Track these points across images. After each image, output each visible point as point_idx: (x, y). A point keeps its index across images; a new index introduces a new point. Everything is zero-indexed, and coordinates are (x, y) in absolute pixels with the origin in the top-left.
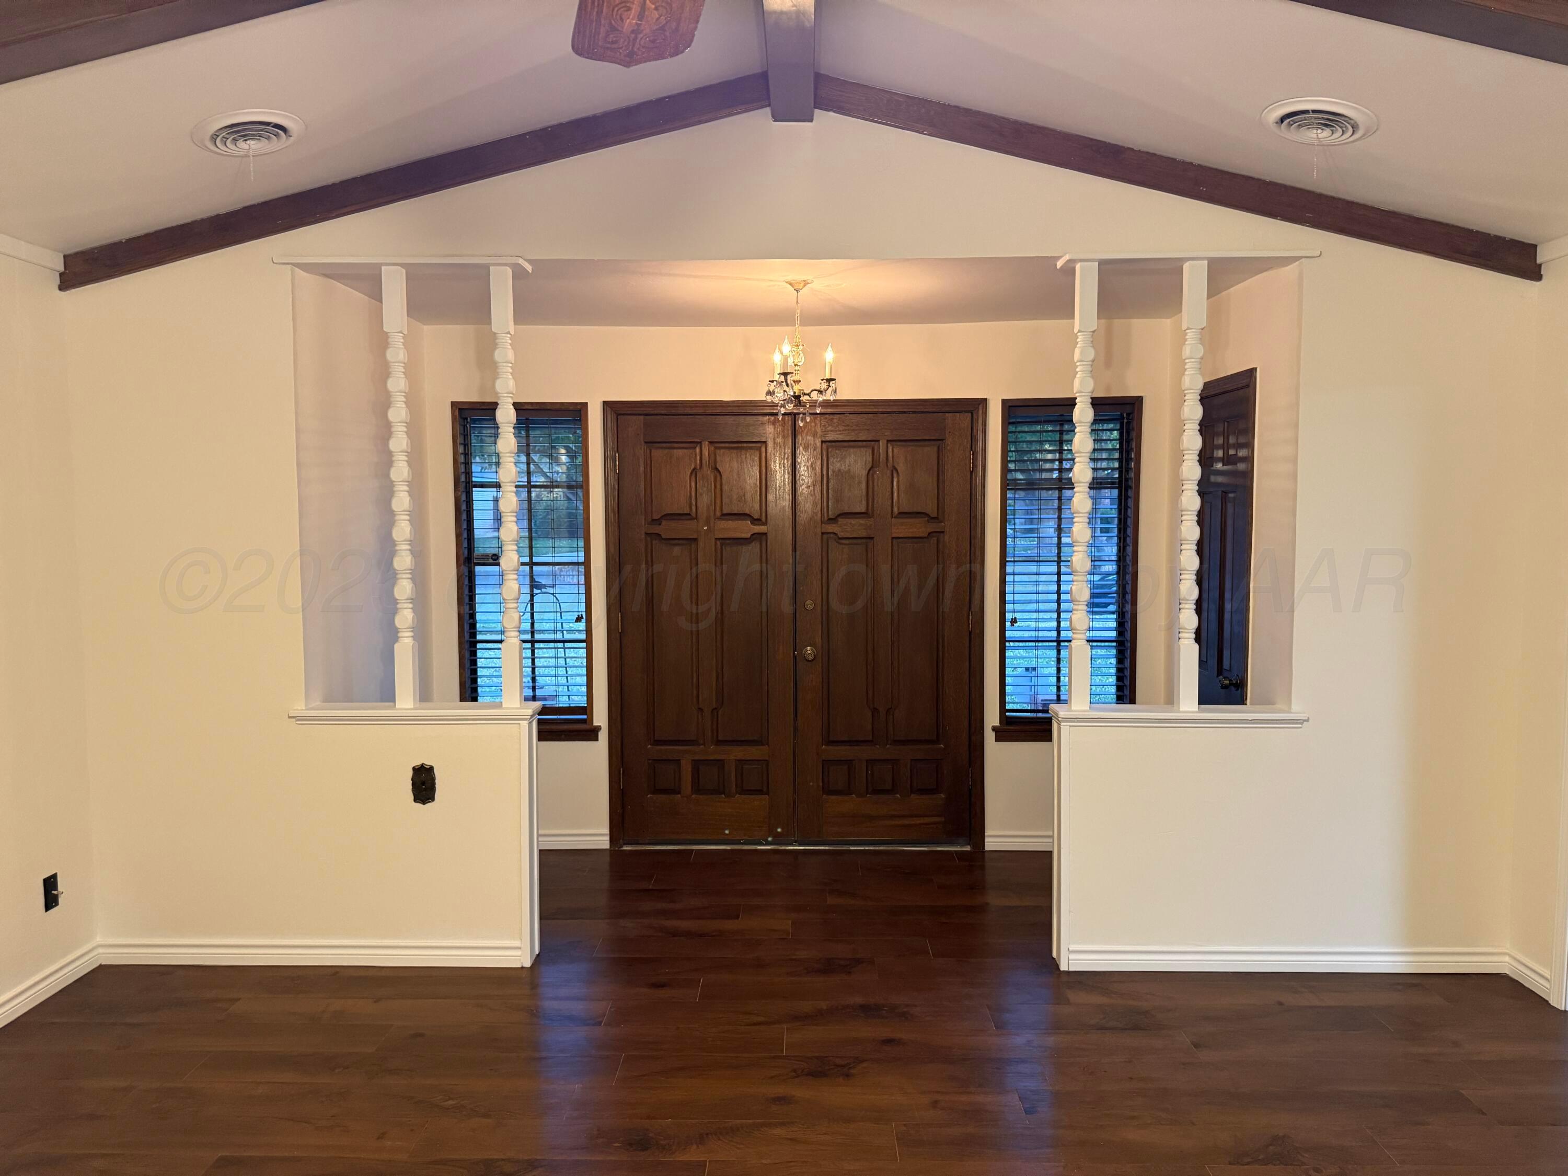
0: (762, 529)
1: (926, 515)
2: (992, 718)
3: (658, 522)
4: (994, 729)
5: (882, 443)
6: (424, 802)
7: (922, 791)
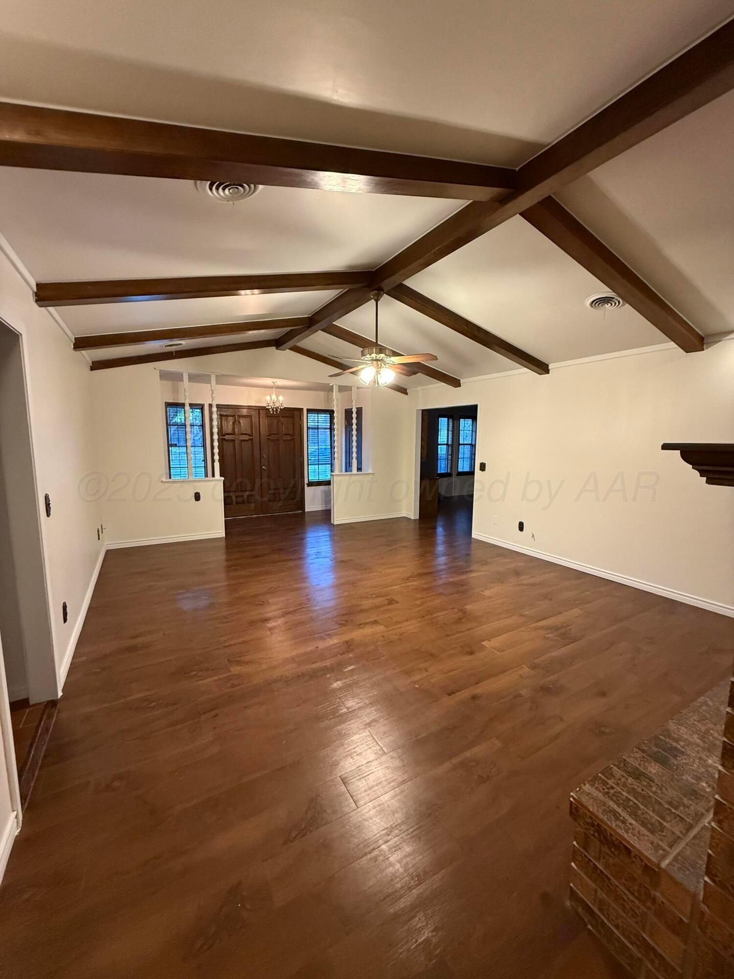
0: (251, 437)
1: (290, 434)
2: (306, 482)
3: (224, 435)
4: (307, 484)
5: (280, 417)
6: (198, 501)
7: (291, 499)
